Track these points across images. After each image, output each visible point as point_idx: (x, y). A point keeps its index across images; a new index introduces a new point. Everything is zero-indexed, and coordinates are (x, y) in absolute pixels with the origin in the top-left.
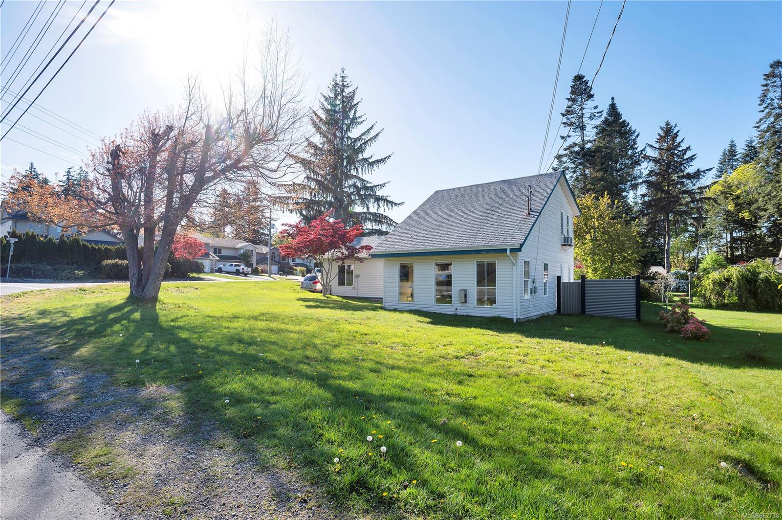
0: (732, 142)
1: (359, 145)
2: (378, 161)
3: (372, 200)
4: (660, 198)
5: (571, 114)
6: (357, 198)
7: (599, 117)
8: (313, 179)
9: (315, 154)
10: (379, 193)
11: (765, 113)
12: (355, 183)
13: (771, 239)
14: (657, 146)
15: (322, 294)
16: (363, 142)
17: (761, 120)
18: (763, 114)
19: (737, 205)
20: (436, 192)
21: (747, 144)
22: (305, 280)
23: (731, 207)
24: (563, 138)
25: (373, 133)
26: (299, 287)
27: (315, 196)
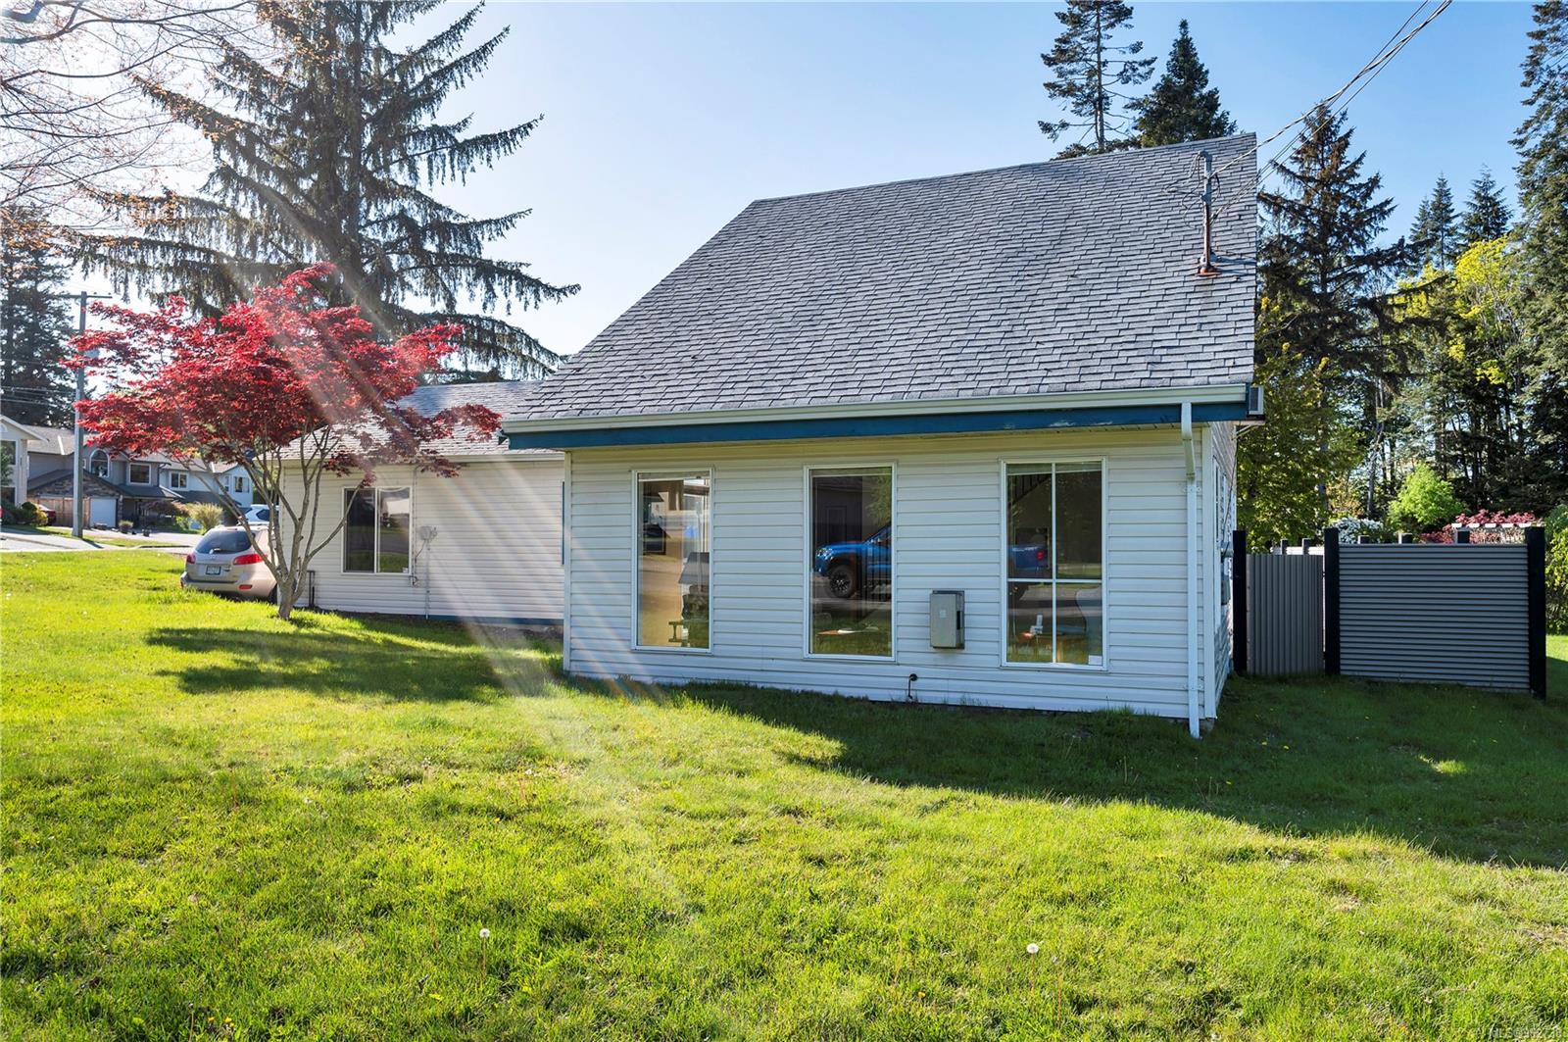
0: (1442, 183)
1: (419, 78)
2: (487, 142)
3: (465, 275)
4: (1305, 316)
5: (1070, 60)
6: (412, 263)
7: (1145, 77)
8: (246, 183)
9: (256, 98)
10: (493, 250)
11: (1535, 107)
12: (403, 210)
13: (1550, 437)
14: (1295, 168)
15: (276, 609)
16: (435, 68)
17: (1527, 125)
18: (1532, 110)
19: (1470, 346)
20: (757, 204)
21: (1476, 190)
22: (204, 549)
23: (1456, 351)
24: (1046, 128)
25: (469, 42)
26: (177, 579)
27: (253, 246)
